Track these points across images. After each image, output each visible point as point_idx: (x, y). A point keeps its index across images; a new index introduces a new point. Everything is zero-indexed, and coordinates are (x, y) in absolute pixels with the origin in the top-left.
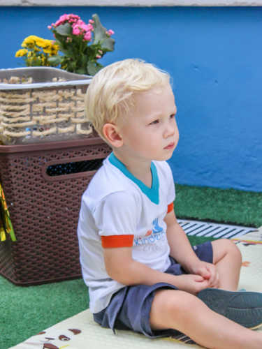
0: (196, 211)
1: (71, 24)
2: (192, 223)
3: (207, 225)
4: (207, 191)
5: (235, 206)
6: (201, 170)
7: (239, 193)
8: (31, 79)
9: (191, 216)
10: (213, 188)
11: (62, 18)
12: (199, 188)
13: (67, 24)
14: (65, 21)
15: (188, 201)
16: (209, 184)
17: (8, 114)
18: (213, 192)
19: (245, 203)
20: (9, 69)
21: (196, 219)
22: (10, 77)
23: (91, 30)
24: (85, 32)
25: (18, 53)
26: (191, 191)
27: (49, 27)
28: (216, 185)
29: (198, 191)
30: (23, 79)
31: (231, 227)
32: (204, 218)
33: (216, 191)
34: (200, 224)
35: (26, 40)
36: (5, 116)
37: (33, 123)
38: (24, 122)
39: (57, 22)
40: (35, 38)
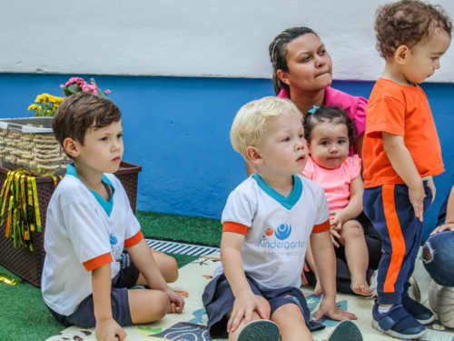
0: (171, 234)
1: (79, 84)
2: (169, 243)
3: (180, 245)
4: (179, 218)
5: (201, 230)
6: (175, 202)
7: (204, 220)
10: (183, 216)
11: (71, 80)
12: (173, 215)
13: (75, 85)
14: (75, 83)
15: (165, 226)
16: (177, 212)
17: (43, 151)
18: (183, 219)
19: (209, 228)
23: (96, 89)
24: (92, 90)
25: (30, 107)
26: (166, 218)
27: (62, 86)
28: (185, 214)
29: (172, 218)
31: (200, 247)
32: (178, 239)
33: (185, 218)
34: (175, 244)
35: (39, 97)
36: (39, 153)
37: (62, 158)
38: (55, 157)
39: (67, 83)
40: (47, 95)
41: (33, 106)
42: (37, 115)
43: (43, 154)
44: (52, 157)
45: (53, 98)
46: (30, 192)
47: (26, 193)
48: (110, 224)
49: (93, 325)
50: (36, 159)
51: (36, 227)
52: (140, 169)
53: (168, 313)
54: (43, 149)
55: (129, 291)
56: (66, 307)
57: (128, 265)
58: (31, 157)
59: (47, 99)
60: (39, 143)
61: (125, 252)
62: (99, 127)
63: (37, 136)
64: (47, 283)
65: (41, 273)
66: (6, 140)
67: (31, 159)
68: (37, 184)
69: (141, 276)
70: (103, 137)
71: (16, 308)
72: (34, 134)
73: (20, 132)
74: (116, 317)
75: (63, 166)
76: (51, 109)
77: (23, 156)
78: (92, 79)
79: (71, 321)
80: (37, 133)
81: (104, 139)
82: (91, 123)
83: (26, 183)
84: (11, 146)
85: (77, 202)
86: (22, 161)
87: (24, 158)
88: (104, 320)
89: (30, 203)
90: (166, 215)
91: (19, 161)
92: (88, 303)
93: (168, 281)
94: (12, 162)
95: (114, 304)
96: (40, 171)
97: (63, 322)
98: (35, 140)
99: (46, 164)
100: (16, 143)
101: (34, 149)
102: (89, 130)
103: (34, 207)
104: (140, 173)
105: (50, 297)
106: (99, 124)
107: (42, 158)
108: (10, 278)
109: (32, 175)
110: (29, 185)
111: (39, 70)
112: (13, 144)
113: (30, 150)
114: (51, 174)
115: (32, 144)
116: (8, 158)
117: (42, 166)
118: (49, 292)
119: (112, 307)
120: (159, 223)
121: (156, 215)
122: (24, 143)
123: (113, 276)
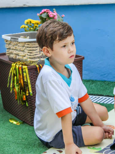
0: (102, 92)
1: (47, 13)
2: (101, 97)
3: (108, 98)
4: (106, 83)
8: (28, 37)
9: (100, 94)
10: (108, 81)
11: (43, 11)
12: (102, 81)
13: (45, 14)
15: (98, 87)
16: (106, 79)
18: (108, 83)
20: (19, 33)
21: (103, 95)
22: (20, 36)
23: (57, 15)
24: (55, 16)
25: (21, 27)
26: (98, 83)
27: (38, 14)
29: (102, 83)
30: (25, 37)
32: (106, 95)
33: (109, 83)
34: (104, 97)
35: (26, 21)
36: (28, 52)
37: (41, 55)
38: (37, 54)
39: (41, 13)
40: (30, 20)
41: (23, 26)
42: (26, 31)
43: (31, 53)
44: (35, 55)
45: (34, 21)
46: (25, 74)
47: (23, 74)
48: (70, 91)
49: (63, 147)
50: (27, 56)
51: (29, 93)
52: (83, 58)
53: (105, 139)
54: (30, 50)
55: (82, 127)
56: (48, 137)
57: (80, 112)
58: (24, 55)
59: (30, 22)
60: (28, 47)
61: (79, 105)
62: (60, 40)
63: (27, 43)
64: (37, 124)
65: (33, 118)
66: (10, 46)
67: (25, 56)
68: (28, 69)
69: (88, 118)
70: (64, 45)
71: (21, 138)
72: (25, 42)
73: (17, 41)
74: (76, 142)
75: (42, 59)
76: (33, 27)
77: (20, 54)
78: (54, 9)
79: (51, 145)
80: (27, 42)
81: (64, 46)
82: (56, 38)
83: (22, 69)
84: (13, 49)
85: (51, 80)
86: (19, 57)
87: (20, 56)
88: (69, 144)
89: (25, 80)
90: (99, 81)
91: (18, 57)
92: (60, 135)
93: (103, 120)
94: (14, 58)
95: (75, 136)
96: (29, 62)
97: (47, 145)
98: (26, 46)
99: (32, 58)
100: (16, 47)
101: (26, 51)
102: (55, 42)
103: (27, 82)
104: (83, 60)
105: (39, 132)
106: (60, 38)
107: (30, 55)
108: (16, 121)
109: (25, 65)
110: (24, 70)
111: (24, 5)
112: (14, 48)
113: (23, 51)
114: (35, 64)
115: (24, 48)
116: (11, 56)
117: (30, 60)
118: (38, 129)
119: (73, 137)
120: (95, 86)
121: (93, 81)
122: (20, 47)
123: (73, 119)
